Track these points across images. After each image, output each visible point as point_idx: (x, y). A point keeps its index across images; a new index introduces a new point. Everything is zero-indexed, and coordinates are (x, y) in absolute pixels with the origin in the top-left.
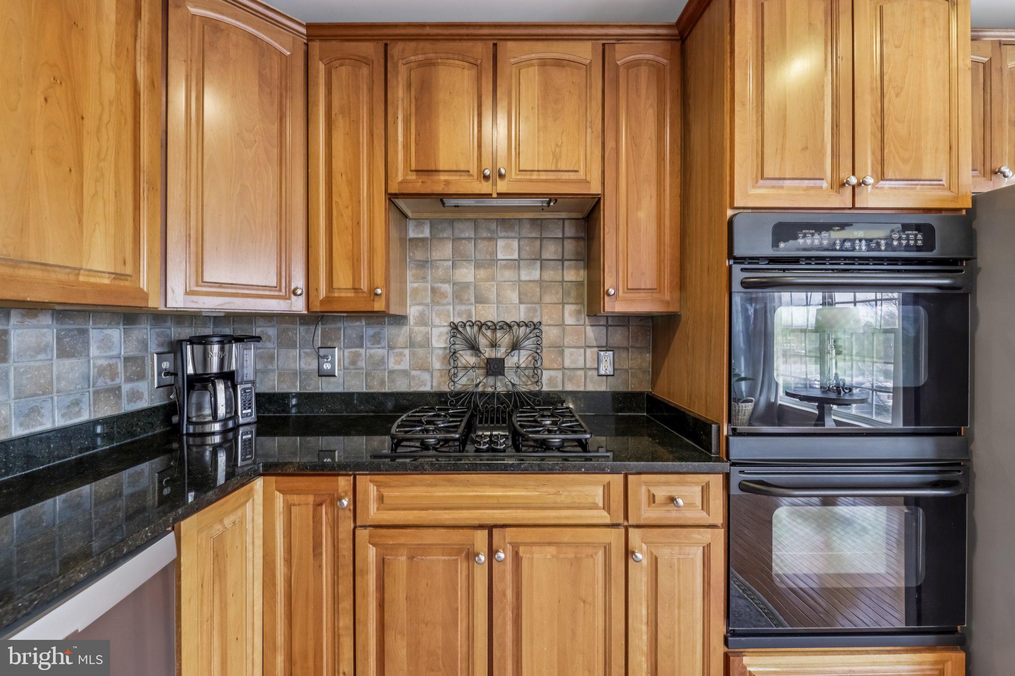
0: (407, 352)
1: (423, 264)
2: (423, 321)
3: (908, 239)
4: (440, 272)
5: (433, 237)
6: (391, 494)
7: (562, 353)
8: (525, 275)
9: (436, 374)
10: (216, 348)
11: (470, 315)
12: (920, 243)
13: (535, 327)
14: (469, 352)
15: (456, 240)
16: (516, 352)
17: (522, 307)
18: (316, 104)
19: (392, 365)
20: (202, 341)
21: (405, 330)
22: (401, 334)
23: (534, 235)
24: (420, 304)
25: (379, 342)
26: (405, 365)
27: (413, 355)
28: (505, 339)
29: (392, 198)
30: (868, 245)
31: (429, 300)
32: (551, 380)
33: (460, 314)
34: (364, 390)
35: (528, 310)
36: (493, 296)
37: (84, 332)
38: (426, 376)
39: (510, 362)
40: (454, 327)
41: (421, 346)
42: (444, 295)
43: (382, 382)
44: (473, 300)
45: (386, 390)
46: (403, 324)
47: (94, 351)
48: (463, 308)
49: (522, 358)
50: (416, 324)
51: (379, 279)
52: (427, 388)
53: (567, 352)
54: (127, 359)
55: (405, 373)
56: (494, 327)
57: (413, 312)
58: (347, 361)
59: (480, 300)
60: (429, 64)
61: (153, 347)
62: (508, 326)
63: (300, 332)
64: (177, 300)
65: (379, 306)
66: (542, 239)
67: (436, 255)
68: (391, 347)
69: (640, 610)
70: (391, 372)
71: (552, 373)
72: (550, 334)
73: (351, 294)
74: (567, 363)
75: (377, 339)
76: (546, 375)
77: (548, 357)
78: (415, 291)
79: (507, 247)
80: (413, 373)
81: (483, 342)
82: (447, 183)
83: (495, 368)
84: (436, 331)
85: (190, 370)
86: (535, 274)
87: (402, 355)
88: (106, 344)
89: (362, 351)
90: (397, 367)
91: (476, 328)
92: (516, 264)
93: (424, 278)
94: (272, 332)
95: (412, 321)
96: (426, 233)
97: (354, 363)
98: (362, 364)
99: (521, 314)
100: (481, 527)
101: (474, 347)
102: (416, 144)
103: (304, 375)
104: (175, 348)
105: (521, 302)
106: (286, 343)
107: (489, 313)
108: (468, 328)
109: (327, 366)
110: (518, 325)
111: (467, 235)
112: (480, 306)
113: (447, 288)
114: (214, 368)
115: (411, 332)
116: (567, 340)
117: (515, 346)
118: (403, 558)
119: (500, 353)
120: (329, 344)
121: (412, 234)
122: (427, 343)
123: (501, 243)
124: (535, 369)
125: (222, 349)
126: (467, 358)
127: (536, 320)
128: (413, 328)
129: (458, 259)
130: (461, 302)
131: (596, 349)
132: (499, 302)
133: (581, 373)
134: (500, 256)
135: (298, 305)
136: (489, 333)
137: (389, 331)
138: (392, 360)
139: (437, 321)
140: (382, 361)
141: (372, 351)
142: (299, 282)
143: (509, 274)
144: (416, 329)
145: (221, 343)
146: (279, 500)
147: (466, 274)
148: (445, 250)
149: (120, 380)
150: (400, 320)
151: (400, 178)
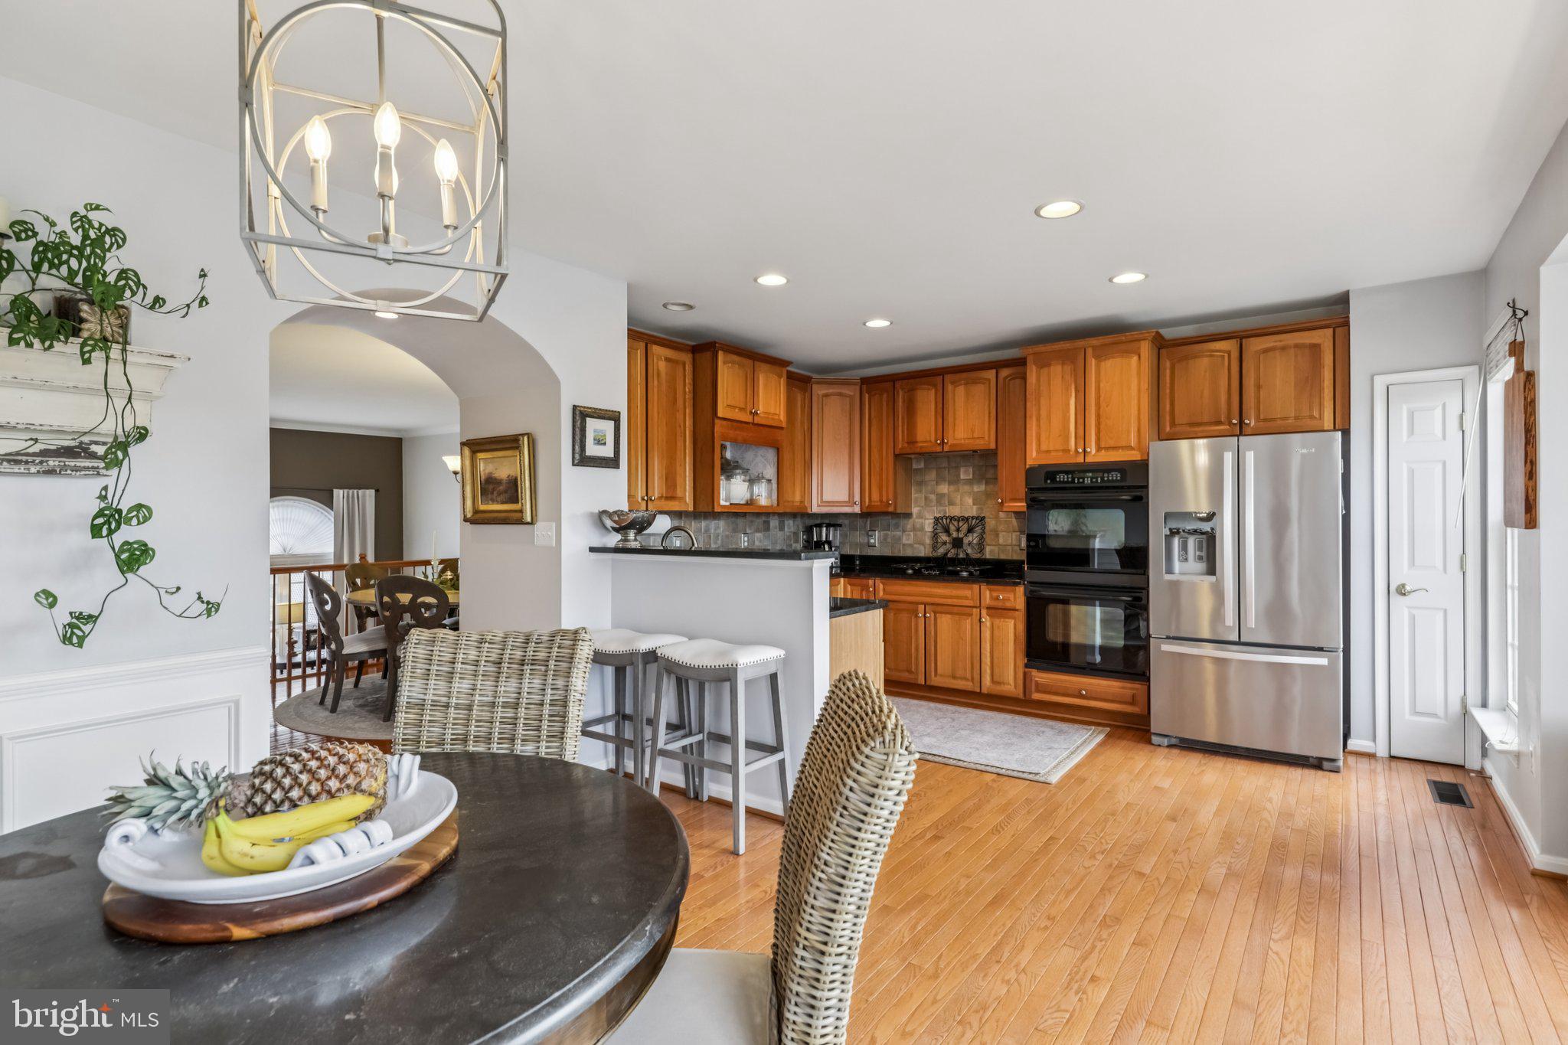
0: (912, 533)
1: (921, 483)
2: (920, 516)
3: (1112, 476)
4: (929, 488)
5: (926, 467)
6: (890, 588)
7: (997, 535)
8: (976, 489)
9: (927, 547)
10: (824, 529)
11: (945, 512)
12: (1119, 478)
13: (983, 519)
14: (945, 534)
15: (938, 469)
16: (971, 534)
17: (975, 507)
18: (865, 405)
19: (905, 541)
20: (819, 526)
21: (911, 521)
22: (909, 524)
23: (981, 464)
24: (919, 506)
25: (897, 528)
26: (910, 541)
27: (915, 535)
28: (965, 528)
29: (896, 456)
30: (1091, 480)
31: (923, 504)
32: (991, 552)
33: (940, 512)
34: (890, 555)
35: (978, 509)
36: (958, 501)
37: (784, 521)
38: (922, 548)
39: (966, 541)
40: (937, 519)
41: (920, 531)
42: (931, 501)
43: (900, 550)
44: (947, 503)
45: (901, 555)
46: (911, 518)
47: (786, 529)
48: (942, 508)
49: (973, 538)
50: (917, 518)
51: (891, 496)
52: (922, 554)
53: (1001, 535)
54: (794, 533)
55: (911, 545)
56: (959, 519)
57: (915, 510)
58: (882, 538)
59: (951, 503)
60: (912, 390)
61: (801, 528)
62: (966, 519)
63: (860, 522)
64: (815, 509)
65: (891, 509)
66: (986, 466)
67: (927, 478)
68: (904, 531)
69: (987, 646)
70: (904, 545)
71: (992, 547)
72: (990, 523)
73: (879, 503)
74: (1001, 541)
75: (897, 526)
76: (988, 549)
77: (988, 538)
78: (916, 498)
79: (966, 472)
80: (915, 545)
81: (952, 528)
82: (921, 447)
83: (957, 543)
84: (927, 522)
85: (815, 540)
86: (983, 487)
87: (909, 535)
88: (789, 528)
89: (889, 533)
90: (907, 542)
91: (948, 520)
92: (969, 482)
93: (921, 491)
94: (846, 522)
95: (914, 516)
96: (922, 465)
97: (885, 539)
98: (889, 540)
99: (973, 511)
100: (922, 603)
101: (947, 531)
102: (907, 429)
103: (861, 545)
104: (809, 530)
105: (974, 504)
106: (854, 528)
107: (955, 511)
108: (944, 520)
109: (872, 541)
110: (973, 518)
111: (944, 465)
112: (951, 507)
113: (933, 497)
114: (824, 539)
115: (914, 522)
116: (1001, 527)
117: (970, 530)
118: (892, 614)
119: (961, 536)
120: (873, 529)
121: (915, 466)
122: (922, 529)
123: (962, 470)
124: (981, 546)
125: (827, 530)
126: (944, 537)
127: (983, 515)
128: (915, 520)
129: (940, 479)
130: (941, 505)
131: (1019, 533)
132: (961, 504)
133: (1010, 548)
134: (962, 477)
135: (857, 509)
136: (956, 523)
137: (903, 522)
138: (904, 538)
139: (927, 516)
140: (900, 539)
141: (895, 533)
142: (857, 498)
143: (967, 488)
144: (917, 520)
145: (827, 527)
146: (849, 587)
147: (944, 488)
148: (933, 475)
149: (792, 542)
150: (908, 515)
151: (900, 447)
